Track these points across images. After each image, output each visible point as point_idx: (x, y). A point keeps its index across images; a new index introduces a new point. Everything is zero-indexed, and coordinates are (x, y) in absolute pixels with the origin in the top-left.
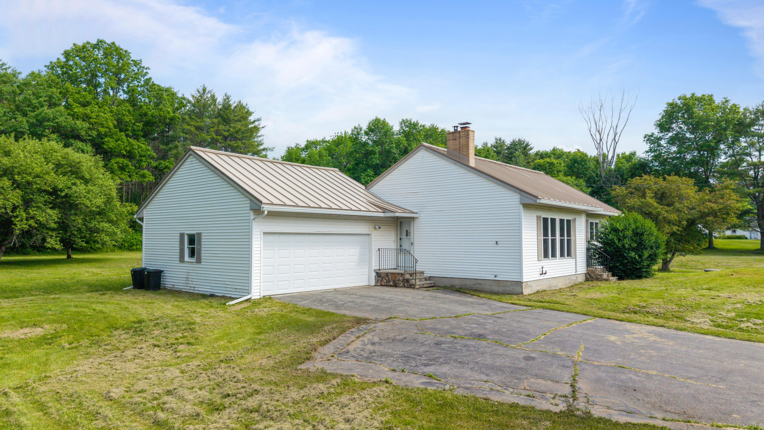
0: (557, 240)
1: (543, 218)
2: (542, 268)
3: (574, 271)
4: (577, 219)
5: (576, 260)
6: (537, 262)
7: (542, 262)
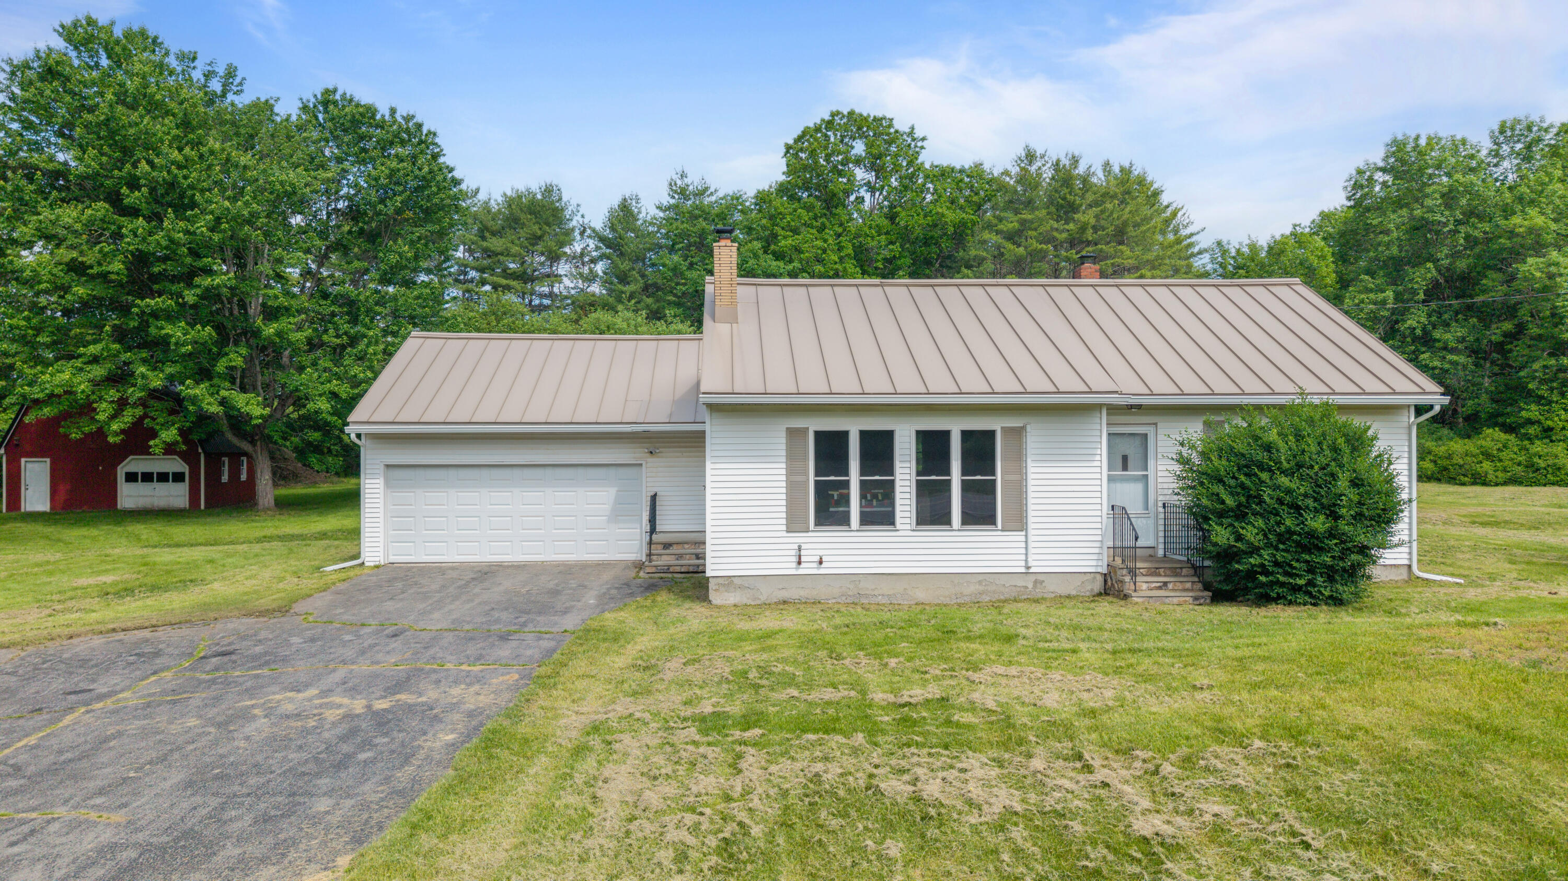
0: (898, 484)
1: (818, 434)
2: (800, 549)
3: (1023, 563)
4: (1028, 428)
5: (1026, 536)
6: (785, 534)
7: (810, 534)
